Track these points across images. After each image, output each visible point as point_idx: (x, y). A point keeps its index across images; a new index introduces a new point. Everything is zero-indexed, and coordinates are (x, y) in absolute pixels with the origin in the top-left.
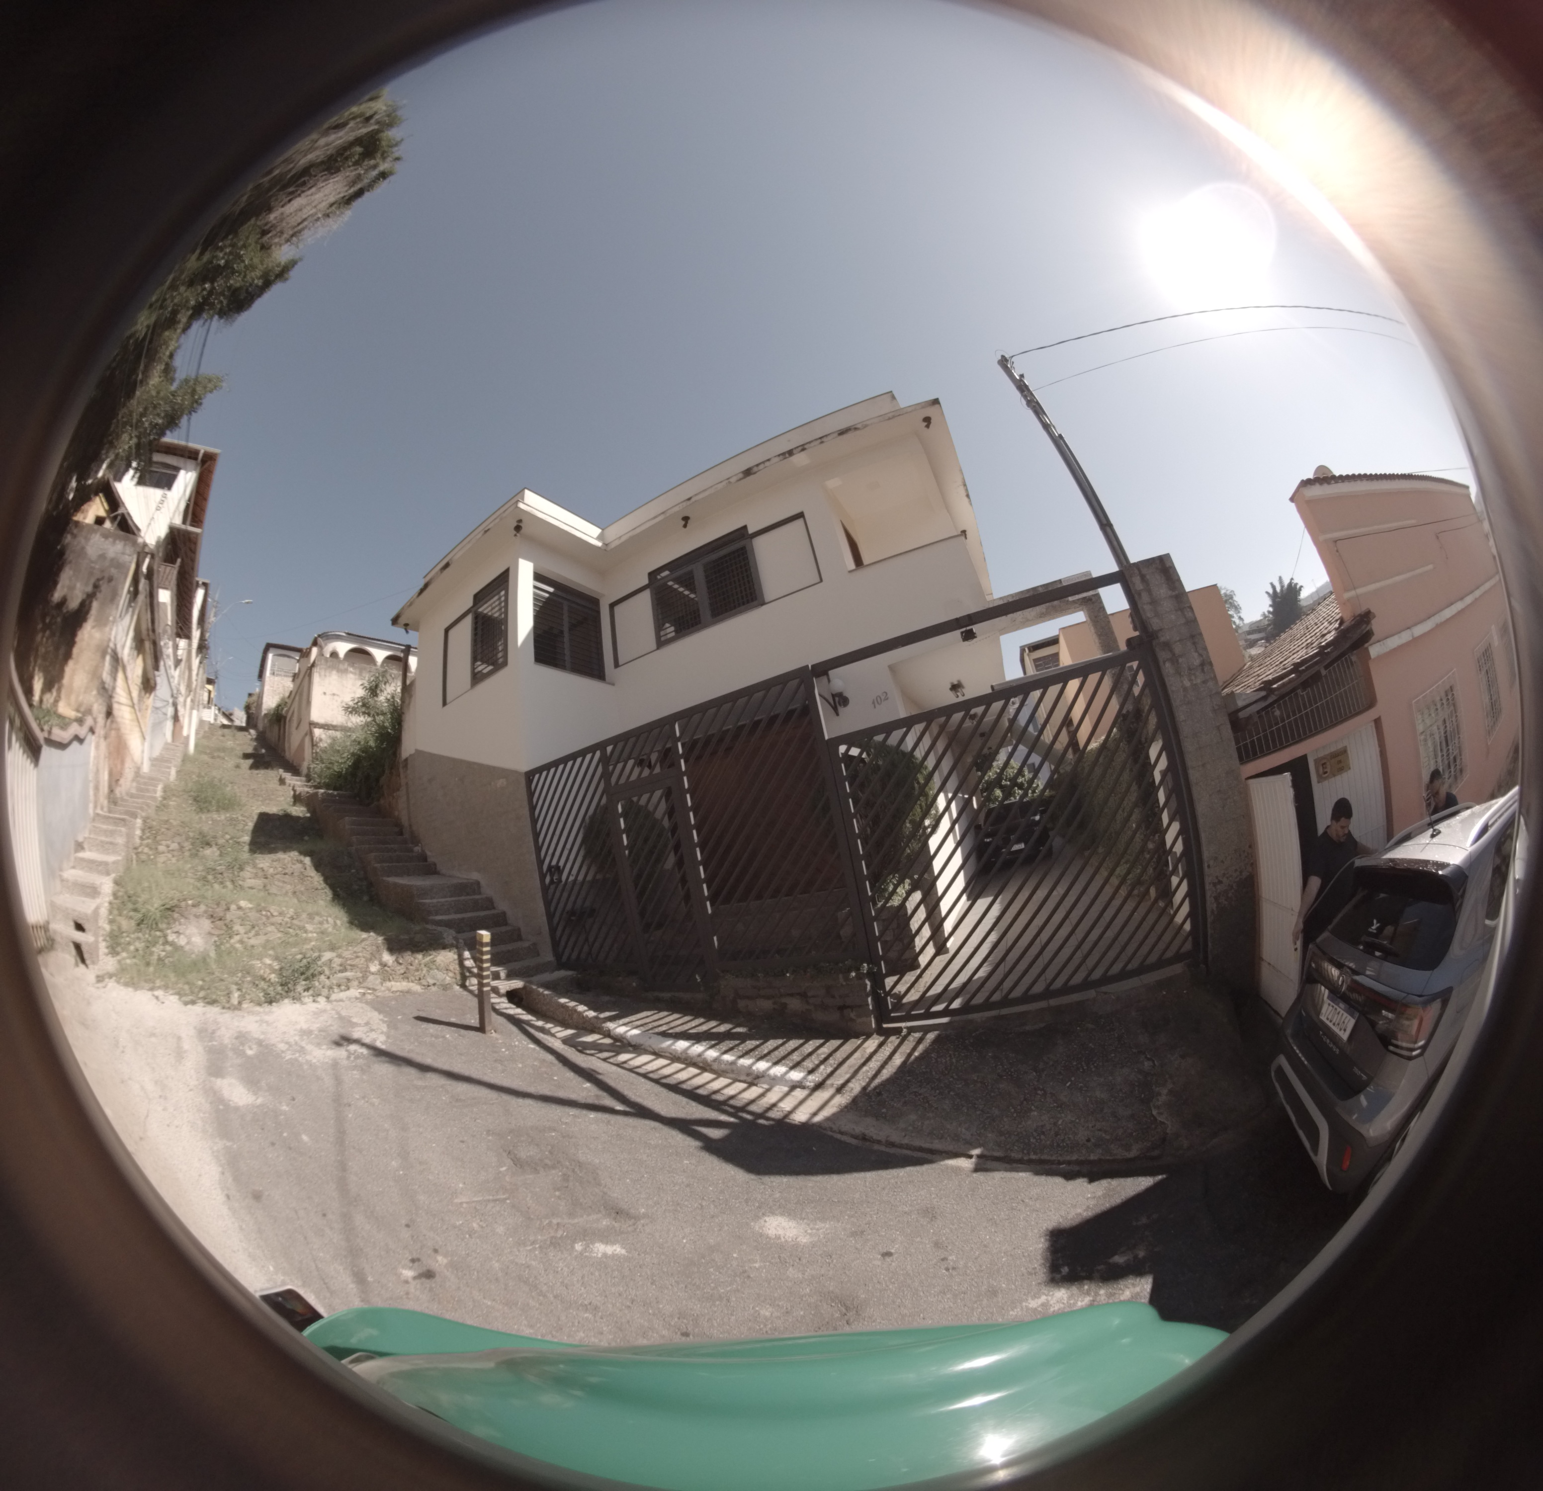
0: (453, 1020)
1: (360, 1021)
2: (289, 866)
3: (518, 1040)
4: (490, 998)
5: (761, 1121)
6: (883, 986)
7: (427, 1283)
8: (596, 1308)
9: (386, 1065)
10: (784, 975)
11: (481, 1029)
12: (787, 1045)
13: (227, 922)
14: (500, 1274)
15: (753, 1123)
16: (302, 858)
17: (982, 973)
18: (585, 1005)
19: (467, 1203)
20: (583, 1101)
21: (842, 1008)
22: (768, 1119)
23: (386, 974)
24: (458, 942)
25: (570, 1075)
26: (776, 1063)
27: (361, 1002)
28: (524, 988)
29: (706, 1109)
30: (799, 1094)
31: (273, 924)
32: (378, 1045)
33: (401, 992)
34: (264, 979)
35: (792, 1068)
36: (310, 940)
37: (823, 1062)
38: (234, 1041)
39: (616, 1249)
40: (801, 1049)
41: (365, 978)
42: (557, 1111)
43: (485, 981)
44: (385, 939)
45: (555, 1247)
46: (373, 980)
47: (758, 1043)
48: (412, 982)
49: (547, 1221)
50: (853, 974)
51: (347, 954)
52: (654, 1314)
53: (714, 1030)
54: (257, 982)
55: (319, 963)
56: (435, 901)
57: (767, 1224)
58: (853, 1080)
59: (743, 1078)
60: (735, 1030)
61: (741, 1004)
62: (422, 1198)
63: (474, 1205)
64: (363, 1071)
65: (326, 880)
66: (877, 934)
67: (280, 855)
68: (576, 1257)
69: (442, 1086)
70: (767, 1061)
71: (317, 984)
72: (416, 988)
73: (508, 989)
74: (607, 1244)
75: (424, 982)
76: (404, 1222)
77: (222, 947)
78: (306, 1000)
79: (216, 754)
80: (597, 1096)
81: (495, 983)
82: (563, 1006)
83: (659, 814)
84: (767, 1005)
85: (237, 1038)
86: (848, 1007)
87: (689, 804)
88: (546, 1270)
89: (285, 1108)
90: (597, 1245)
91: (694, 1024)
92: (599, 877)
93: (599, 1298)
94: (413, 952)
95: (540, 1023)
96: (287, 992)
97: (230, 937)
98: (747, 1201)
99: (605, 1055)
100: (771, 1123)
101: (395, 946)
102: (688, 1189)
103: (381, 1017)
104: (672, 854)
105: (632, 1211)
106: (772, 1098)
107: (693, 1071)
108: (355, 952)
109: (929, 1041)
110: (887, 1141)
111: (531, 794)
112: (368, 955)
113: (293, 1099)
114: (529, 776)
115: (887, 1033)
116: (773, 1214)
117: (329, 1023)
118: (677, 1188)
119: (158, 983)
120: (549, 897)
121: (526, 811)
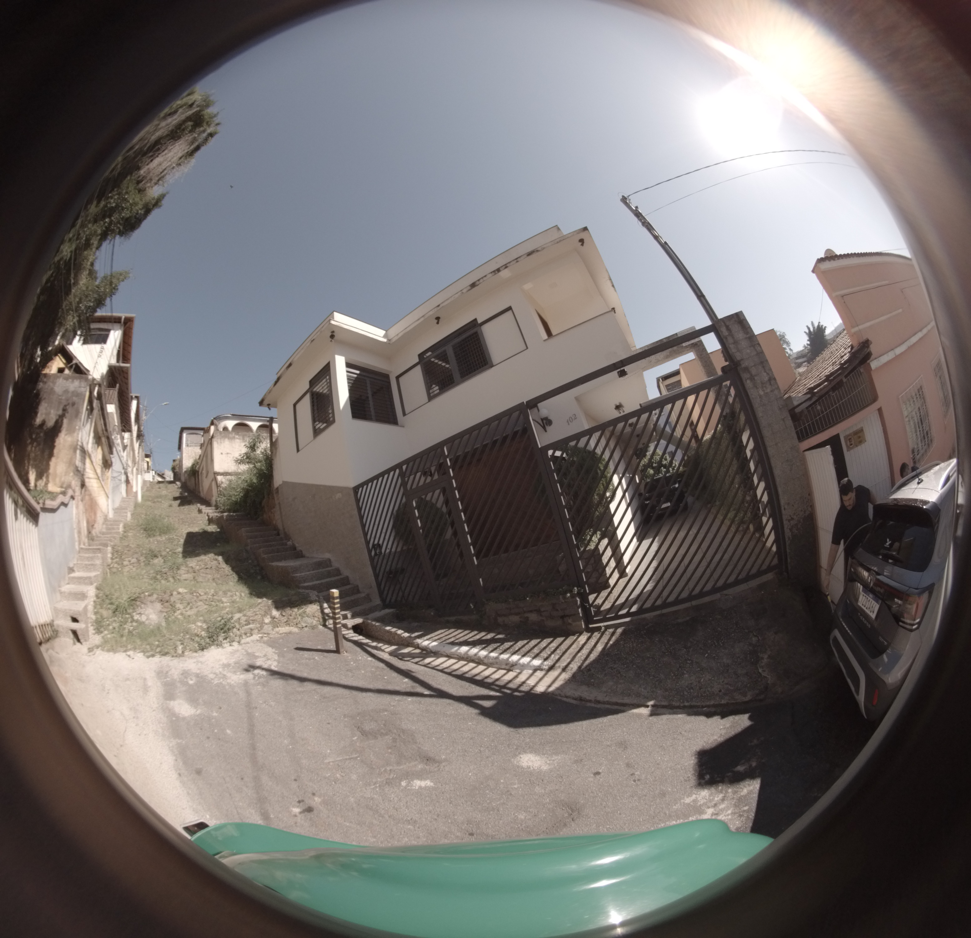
0: (319, 647)
1: (260, 655)
2: (209, 563)
3: (361, 656)
4: (342, 631)
5: (516, 694)
6: (588, 601)
7: (309, 815)
8: (415, 822)
9: (278, 680)
10: (525, 599)
11: (337, 651)
12: (530, 643)
13: (172, 603)
15: (511, 695)
16: (216, 557)
17: (649, 588)
18: (402, 630)
19: (333, 762)
20: (404, 690)
21: (563, 617)
22: (520, 692)
23: (275, 623)
24: (319, 598)
25: (395, 674)
26: (524, 656)
27: (260, 642)
28: (363, 622)
29: (481, 689)
30: (539, 674)
31: (201, 601)
32: (273, 668)
33: (285, 633)
34: (198, 636)
35: (534, 658)
36: (226, 608)
37: (553, 652)
38: (180, 676)
39: (428, 783)
40: (539, 645)
41: (261, 627)
42: (388, 699)
43: (337, 621)
44: (273, 602)
45: (389, 785)
46: (267, 628)
47: (512, 644)
48: (292, 626)
49: (384, 769)
51: (249, 614)
52: (452, 823)
53: (484, 638)
54: (193, 638)
55: (232, 621)
56: (303, 574)
57: (521, 760)
58: (573, 663)
59: (503, 667)
60: (497, 637)
61: (500, 620)
62: (304, 761)
63: (337, 763)
64: (264, 685)
65: (233, 569)
66: (582, 568)
67: (203, 557)
68: (402, 790)
69: (314, 690)
70: (518, 655)
71: (231, 634)
72: (295, 630)
73: (353, 624)
74: (421, 780)
75: (299, 626)
76: (293, 778)
77: (170, 619)
78: (225, 645)
80: (412, 687)
81: (344, 622)
82: (388, 632)
83: (439, 505)
84: (515, 619)
85: (182, 674)
86: (567, 616)
87: (458, 496)
88: (383, 800)
89: (215, 714)
90: (415, 781)
91: (471, 635)
92: (405, 548)
93: (417, 815)
94: (291, 607)
95: (374, 644)
96: (213, 642)
97: (174, 612)
98: (508, 746)
99: (417, 660)
100: (523, 694)
101: (280, 605)
102: (471, 741)
103: (274, 650)
104: (449, 530)
105: (437, 758)
106: (522, 678)
107: (472, 665)
108: (255, 612)
109: (618, 634)
110: (595, 700)
111: (358, 501)
112: (263, 613)
113: (220, 708)
114: (356, 489)
115: (592, 631)
116: (525, 752)
117: (241, 658)
118: (465, 741)
119: (129, 647)
120: (375, 564)
121: (356, 512)
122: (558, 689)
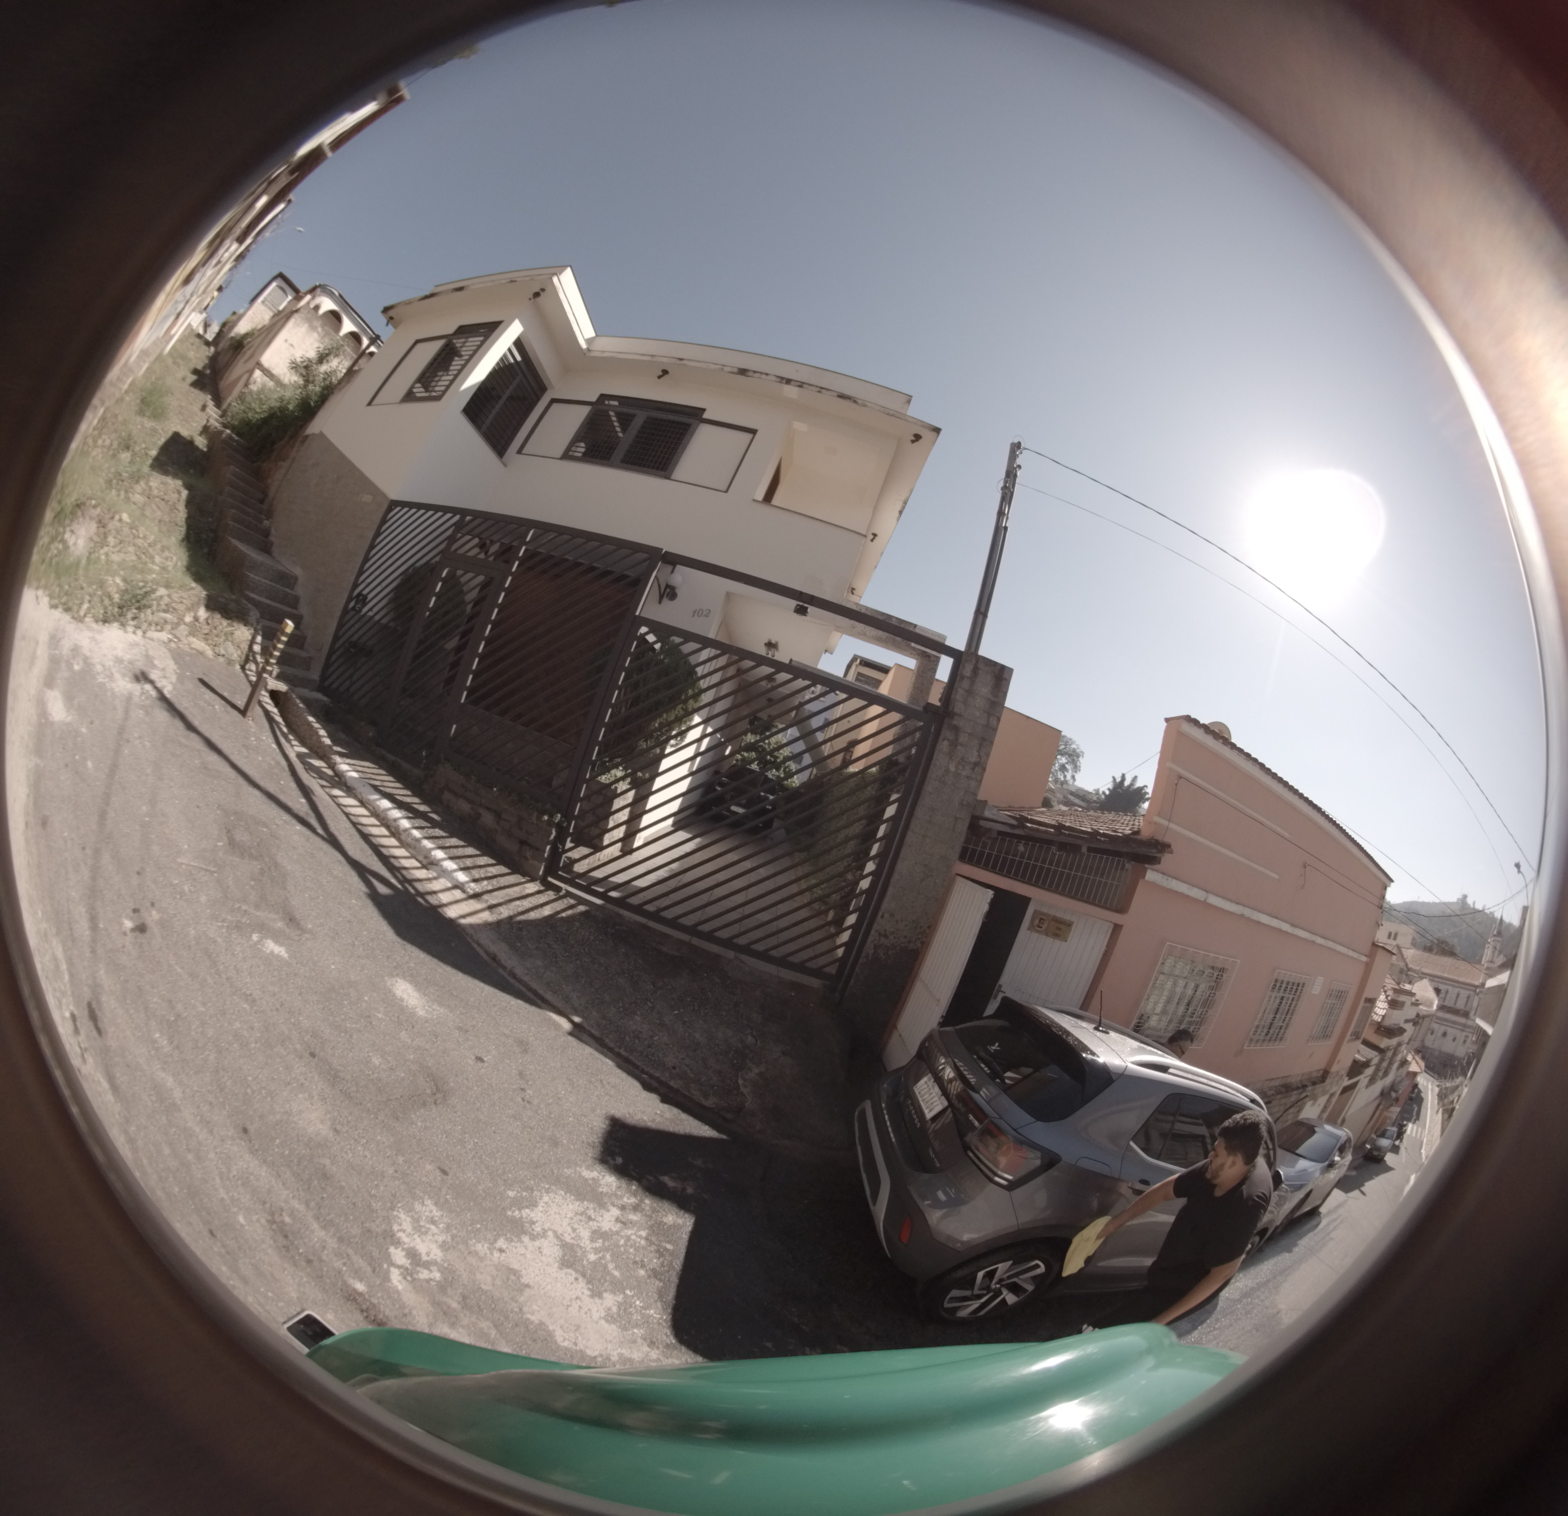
0: (225, 694)
2: (172, 492)
3: (266, 735)
5: (420, 899)
6: (564, 844)
10: (492, 788)
11: (244, 712)
12: (466, 849)
13: (106, 530)
15: (413, 897)
16: (183, 489)
18: (326, 731)
20: (296, 812)
21: (523, 843)
22: (426, 900)
23: (194, 628)
24: (258, 624)
25: (294, 785)
26: (451, 858)
28: (286, 694)
29: (383, 867)
30: (459, 894)
35: (461, 869)
37: (487, 879)
38: (69, 653)
39: (282, 951)
40: (476, 859)
42: (275, 810)
44: (207, 595)
47: (444, 834)
48: (209, 645)
50: (546, 818)
51: (175, 596)
53: (414, 806)
55: (153, 596)
56: (257, 578)
57: (397, 984)
58: (505, 906)
59: (420, 857)
60: (431, 815)
65: (188, 519)
66: (582, 795)
67: (170, 479)
70: (445, 853)
72: (209, 652)
73: (274, 688)
74: (277, 943)
75: (217, 650)
79: (177, 361)
80: (308, 814)
83: (467, 597)
84: (466, 807)
85: (72, 650)
86: (528, 844)
87: (500, 601)
91: (401, 792)
92: (392, 624)
94: (222, 616)
95: (285, 730)
97: (102, 547)
98: (388, 957)
99: (324, 783)
100: (428, 905)
101: (212, 604)
102: (348, 924)
104: (457, 638)
105: (302, 923)
106: (436, 886)
107: (384, 831)
109: (578, 911)
110: (511, 971)
111: (383, 522)
112: (189, 605)
114: (393, 503)
115: (549, 887)
116: (404, 978)
117: (137, 656)
119: (42, 582)
120: (345, 621)
121: (370, 534)
122: (471, 926)
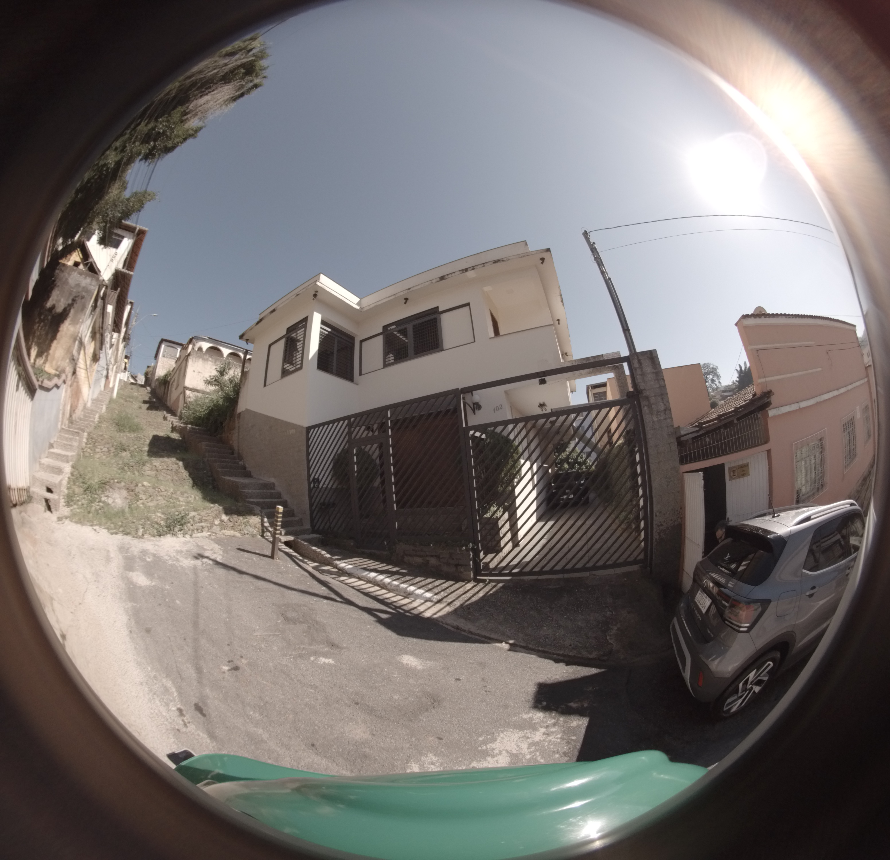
0: (257, 552)
1: (208, 548)
2: (170, 465)
3: (290, 564)
4: (277, 543)
5: (407, 614)
6: (479, 557)
7: (235, 673)
8: (317, 687)
9: (222, 570)
10: (429, 545)
11: (272, 557)
12: (426, 581)
13: (136, 492)
14: (272, 669)
15: (403, 614)
16: (178, 462)
18: (326, 551)
19: (260, 635)
20: (321, 595)
21: (457, 565)
22: (411, 613)
23: (223, 526)
24: (262, 513)
25: (315, 583)
26: (419, 588)
27: (209, 539)
28: (294, 541)
29: (382, 605)
30: (429, 604)
31: (161, 496)
32: (218, 560)
33: (230, 536)
34: (157, 523)
35: (427, 591)
36: (182, 506)
37: (443, 590)
38: (140, 554)
39: (331, 661)
41: (211, 527)
42: (308, 598)
43: (275, 535)
44: (223, 508)
45: (301, 658)
46: (216, 529)
47: (412, 578)
48: (236, 531)
49: (298, 647)
50: (464, 548)
51: (203, 514)
53: (391, 570)
54: (153, 525)
55: (188, 517)
56: (250, 491)
57: (403, 658)
58: (457, 601)
59: (402, 594)
60: (401, 571)
61: (406, 559)
62: (237, 632)
63: (263, 636)
64: (210, 572)
65: (190, 475)
66: (479, 529)
67: (166, 459)
68: (310, 663)
69: (251, 582)
70: (415, 587)
71: (186, 528)
72: (238, 534)
73: (286, 540)
74: (326, 658)
75: (242, 532)
76: (227, 643)
77: (133, 506)
78: (179, 536)
79: (128, 400)
80: (328, 594)
81: (280, 538)
82: (314, 551)
83: (374, 457)
84: (419, 560)
85: (141, 552)
86: (460, 565)
87: (391, 452)
88: (295, 668)
89: (167, 587)
90: (321, 658)
91: (380, 566)
92: (339, 486)
93: (319, 683)
94: (238, 516)
95: (301, 558)
96: (169, 531)
97: (137, 501)
98: (395, 647)
99: (334, 576)
101: (228, 512)
102: (368, 639)
103: (220, 547)
104: (379, 478)
105: (340, 645)
106: (415, 604)
107: (377, 588)
108: (207, 513)
109: (498, 587)
110: (469, 631)
111: (308, 439)
112: (214, 515)
113: (172, 583)
114: (308, 429)
115: (479, 581)
116: (407, 654)
117: (192, 548)
118: (363, 637)
119: (95, 522)
120: (312, 494)
121: (304, 448)
122: (441, 617)
